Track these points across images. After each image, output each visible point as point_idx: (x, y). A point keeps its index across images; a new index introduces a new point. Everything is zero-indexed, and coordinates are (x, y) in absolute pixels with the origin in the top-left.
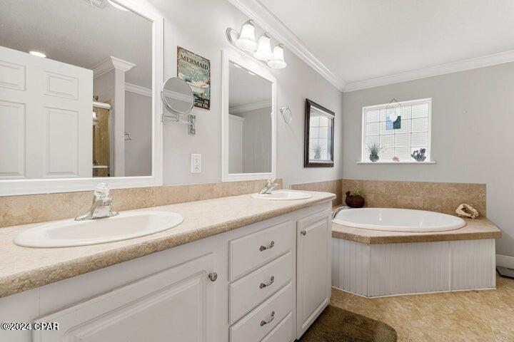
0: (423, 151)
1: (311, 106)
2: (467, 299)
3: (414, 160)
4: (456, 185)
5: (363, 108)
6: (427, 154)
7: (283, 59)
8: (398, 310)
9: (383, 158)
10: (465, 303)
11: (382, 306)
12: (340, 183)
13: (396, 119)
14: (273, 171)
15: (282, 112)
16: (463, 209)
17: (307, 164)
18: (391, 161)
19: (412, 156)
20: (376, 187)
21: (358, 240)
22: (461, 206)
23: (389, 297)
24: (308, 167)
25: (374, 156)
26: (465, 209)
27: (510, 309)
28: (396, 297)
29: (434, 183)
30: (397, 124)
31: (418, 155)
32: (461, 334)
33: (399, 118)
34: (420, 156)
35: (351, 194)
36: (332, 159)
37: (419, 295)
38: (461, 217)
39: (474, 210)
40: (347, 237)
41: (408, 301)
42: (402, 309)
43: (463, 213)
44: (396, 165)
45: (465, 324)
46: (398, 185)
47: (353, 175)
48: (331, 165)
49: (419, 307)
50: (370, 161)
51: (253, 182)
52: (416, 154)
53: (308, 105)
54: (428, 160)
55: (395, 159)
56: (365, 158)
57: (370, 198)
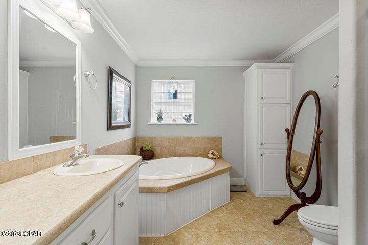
0: (190, 116)
1: (114, 75)
2: (219, 213)
3: (185, 122)
4: (208, 138)
5: (152, 80)
6: (193, 118)
7: (90, 24)
8: (187, 238)
9: (166, 120)
10: (220, 216)
11: (176, 240)
12: (135, 140)
13: (174, 92)
14: (77, 137)
15: (86, 77)
16: (212, 153)
17: (110, 127)
18: (172, 122)
19: (184, 119)
20: (161, 142)
21: (158, 191)
22: (211, 152)
23: (179, 230)
24: (110, 130)
25: (160, 118)
26: (213, 153)
27: (239, 213)
28: (182, 228)
29: (196, 137)
30: (175, 96)
31: (188, 118)
32: (223, 242)
33: (176, 91)
34: (188, 119)
35: (144, 149)
36: (130, 121)
37: (196, 221)
38: (211, 158)
39: (217, 153)
40: (149, 190)
41: (191, 228)
42: (189, 236)
43: (212, 156)
44: (174, 125)
45: (223, 232)
46: (176, 139)
47: (145, 133)
48: (128, 126)
49: (198, 230)
50: (158, 123)
51: (55, 154)
52: (186, 117)
53: (111, 72)
54: (193, 122)
55: (174, 120)
56: (154, 120)
57: (157, 151)
